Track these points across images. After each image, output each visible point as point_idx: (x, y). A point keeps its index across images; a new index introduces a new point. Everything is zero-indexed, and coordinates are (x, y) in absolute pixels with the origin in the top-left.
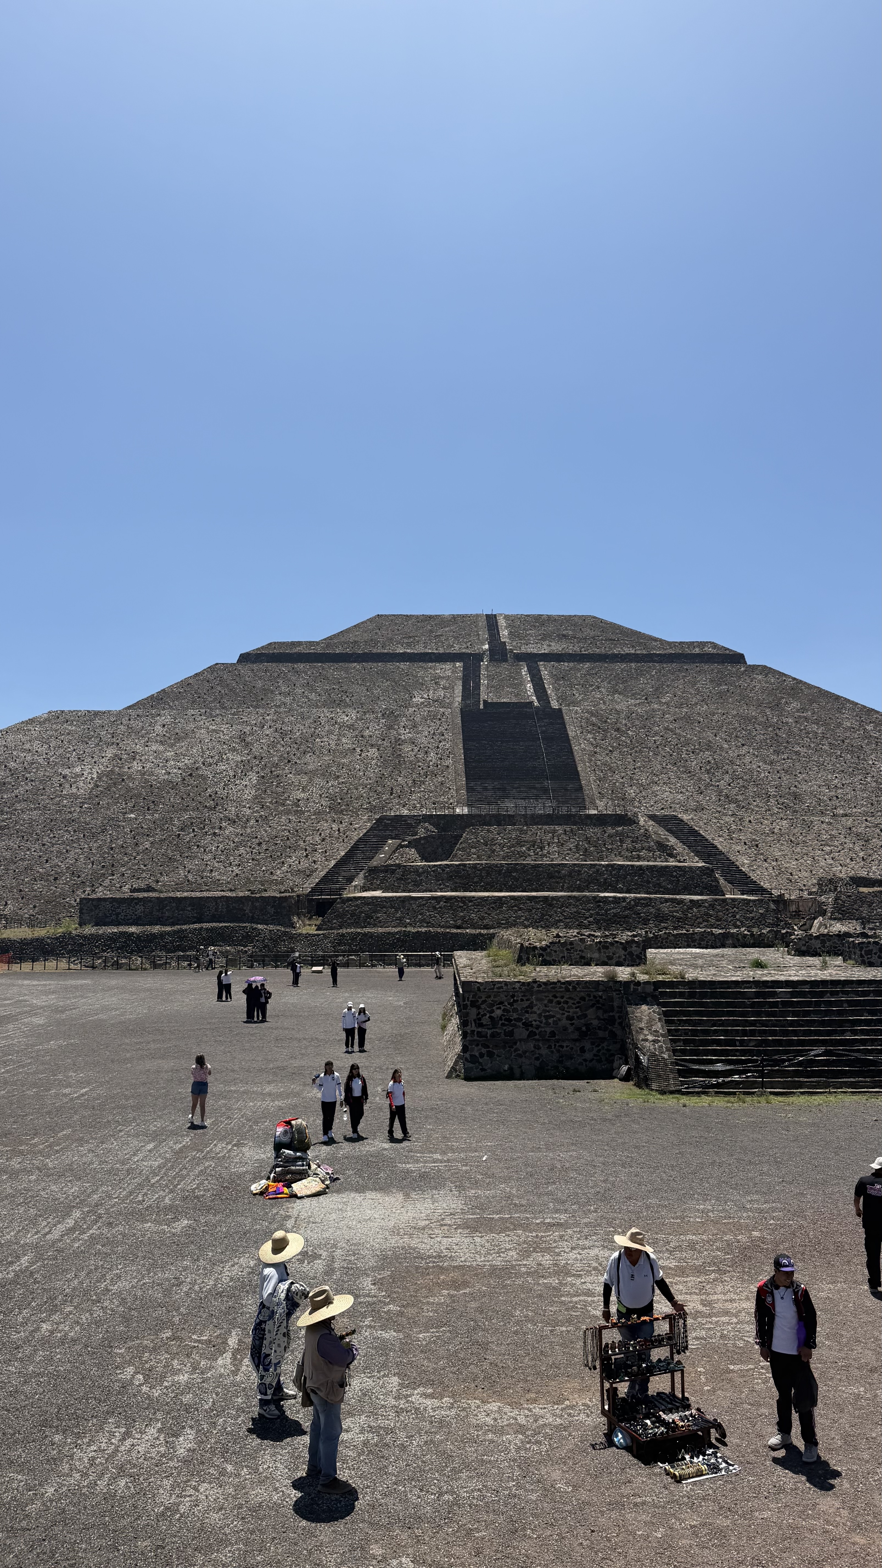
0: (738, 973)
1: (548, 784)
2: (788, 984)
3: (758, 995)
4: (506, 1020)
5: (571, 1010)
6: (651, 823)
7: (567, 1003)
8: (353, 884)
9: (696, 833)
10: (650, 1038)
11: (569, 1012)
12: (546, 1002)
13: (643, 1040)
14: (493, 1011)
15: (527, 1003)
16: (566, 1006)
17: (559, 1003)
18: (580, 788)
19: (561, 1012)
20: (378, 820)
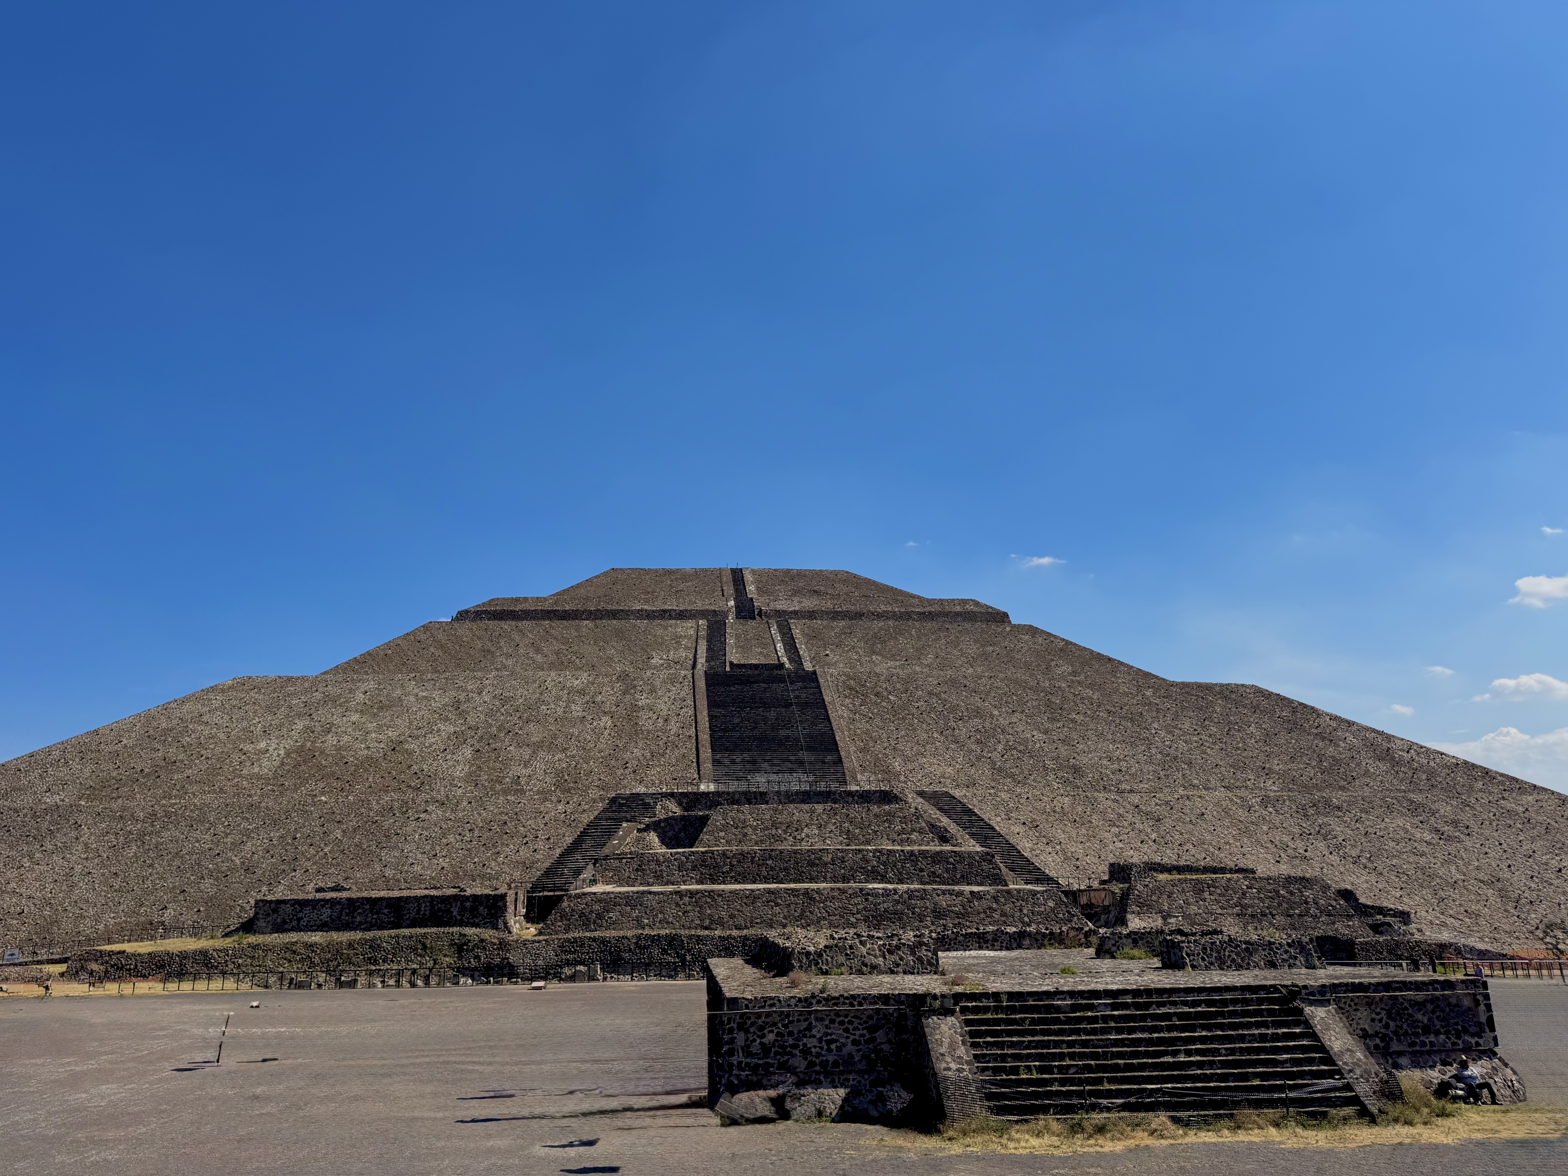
0: (1047, 981)
1: (805, 755)
2: (1108, 993)
3: (1074, 1008)
4: (780, 1046)
5: (858, 1033)
6: (920, 800)
7: (851, 1022)
8: (581, 877)
9: (970, 812)
10: (953, 1066)
11: (855, 1035)
12: (827, 1022)
13: (945, 1069)
14: (763, 1036)
15: (805, 1025)
16: (851, 1027)
17: (842, 1023)
18: (840, 761)
19: (845, 1035)
20: (613, 801)
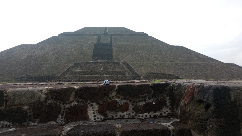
1: (107, 57)
6: (122, 63)
9: (129, 65)
18: (112, 58)
20: (75, 64)
